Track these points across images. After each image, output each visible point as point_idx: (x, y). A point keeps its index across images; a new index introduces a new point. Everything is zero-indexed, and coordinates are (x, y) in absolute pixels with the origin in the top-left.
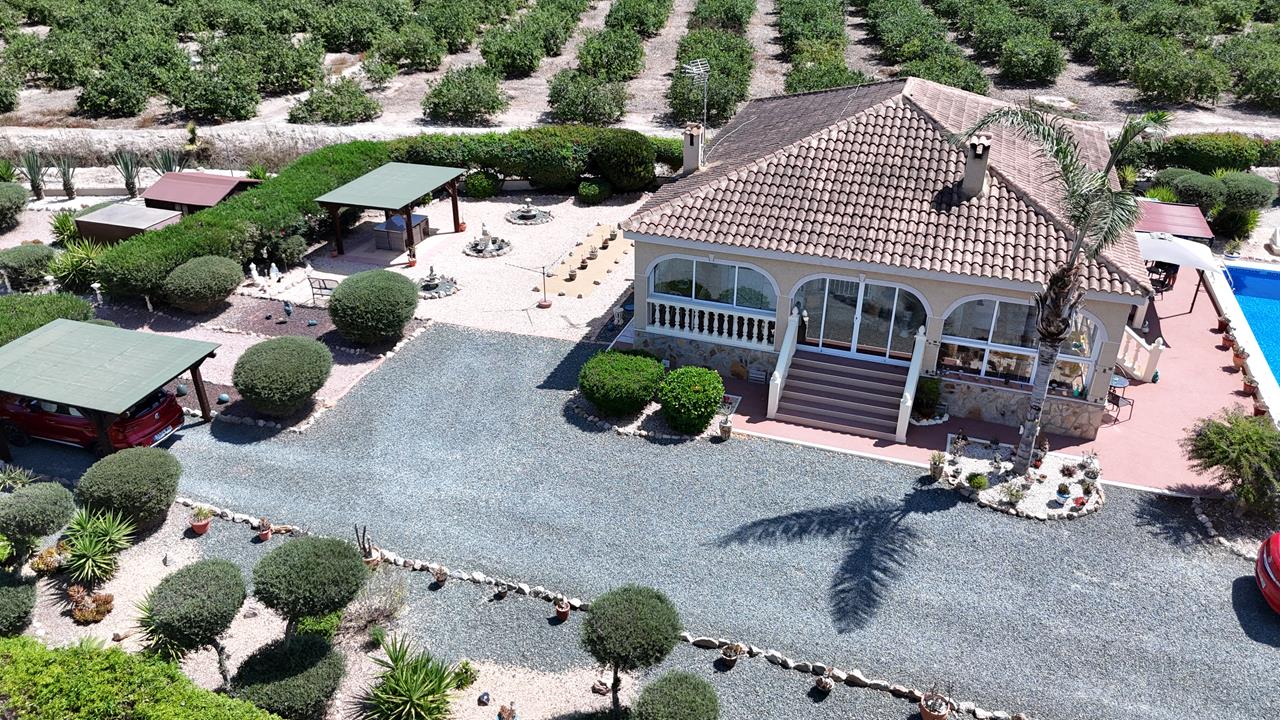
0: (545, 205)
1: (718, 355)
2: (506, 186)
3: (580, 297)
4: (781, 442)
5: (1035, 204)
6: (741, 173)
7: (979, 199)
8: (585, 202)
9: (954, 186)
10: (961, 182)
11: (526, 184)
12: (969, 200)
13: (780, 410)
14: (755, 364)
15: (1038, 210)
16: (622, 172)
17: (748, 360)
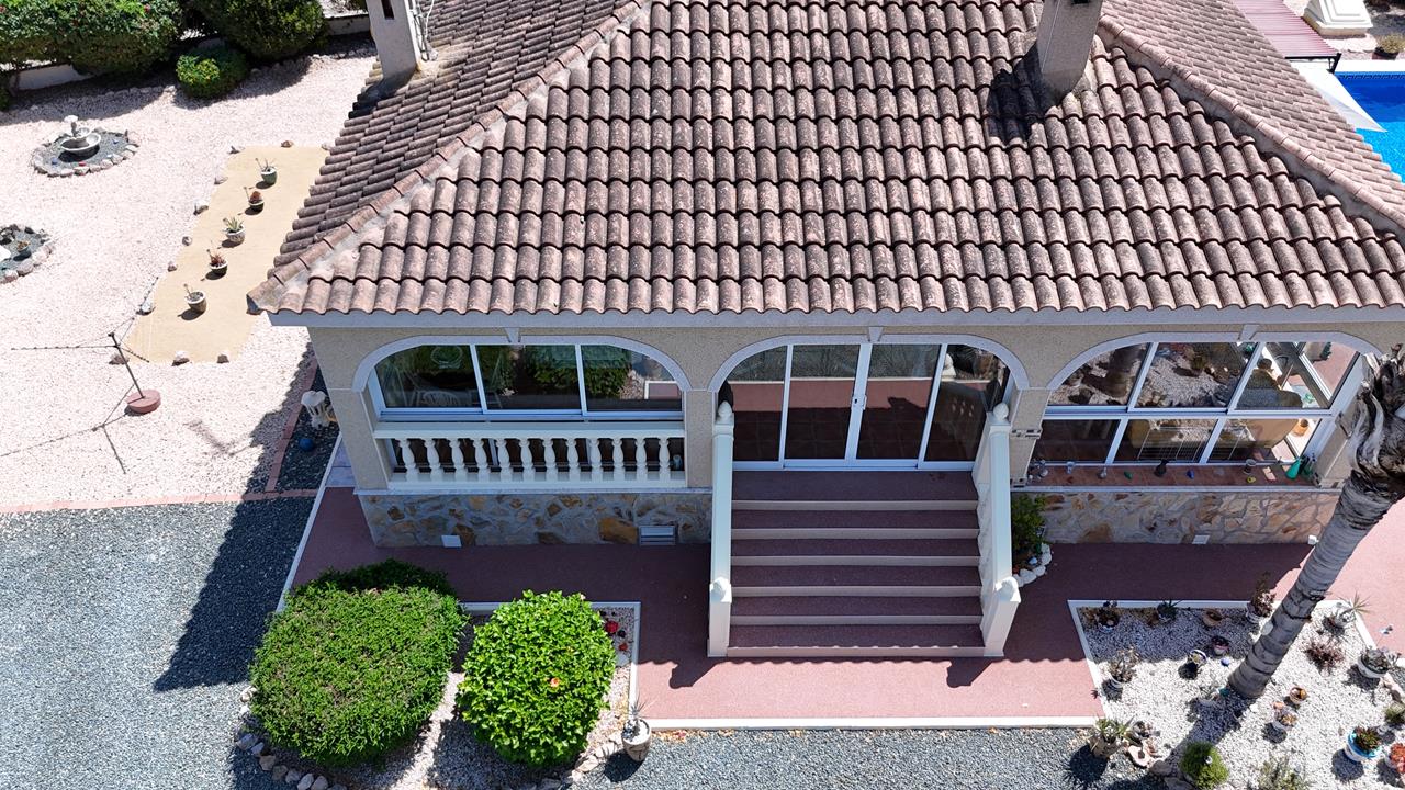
1: (566, 511)
2: (27, 80)
3: (223, 360)
4: (761, 730)
5: (1203, 94)
6: (532, 96)
7: (1080, 97)
8: (196, 96)
9: (1014, 69)
10: (1031, 57)
11: (65, 73)
12: (1060, 101)
13: (737, 634)
14: (650, 515)
15: (1211, 109)
16: (257, 28)
17: (635, 511)
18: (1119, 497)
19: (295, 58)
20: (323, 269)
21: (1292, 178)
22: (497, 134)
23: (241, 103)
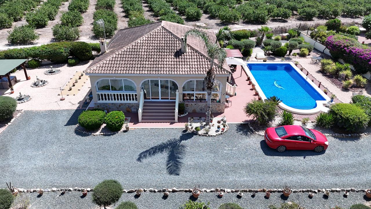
0: (57, 68)
1: (121, 106)
2: (43, 62)
3: (74, 95)
4: (144, 128)
6: (119, 52)
7: (186, 53)
8: (71, 65)
9: (179, 50)
10: (181, 49)
11: (50, 62)
12: (183, 54)
13: (142, 119)
15: (201, 55)
16: (82, 55)
17: (131, 106)
18: (195, 104)
19: (87, 60)
20: (92, 69)
21: (209, 62)
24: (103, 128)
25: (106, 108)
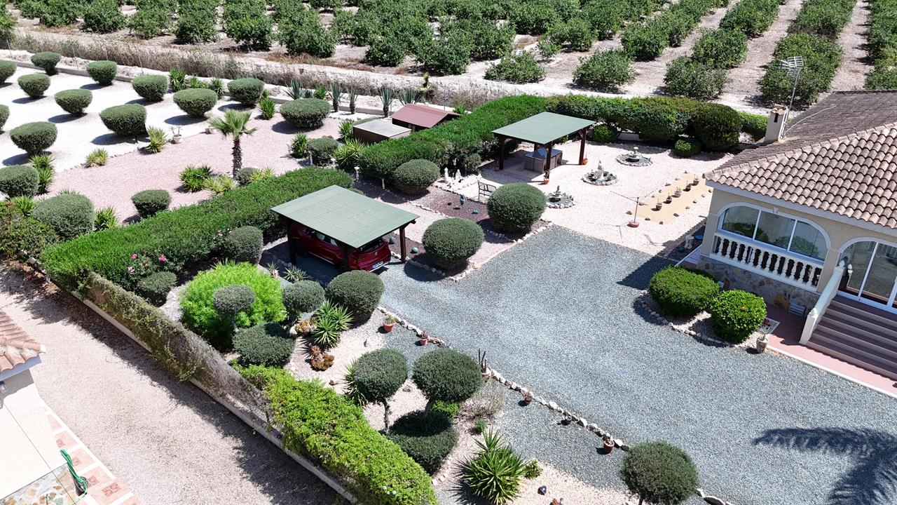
1: (766, 286)
2: (623, 135)
3: (661, 223)
4: (808, 365)
8: (678, 154)
11: (636, 137)
13: (812, 339)
14: (797, 300)
16: (712, 136)
17: (792, 294)
19: (720, 152)
20: (727, 174)
22: (797, 156)
23: (693, 161)
24: (699, 321)
25: (725, 276)
